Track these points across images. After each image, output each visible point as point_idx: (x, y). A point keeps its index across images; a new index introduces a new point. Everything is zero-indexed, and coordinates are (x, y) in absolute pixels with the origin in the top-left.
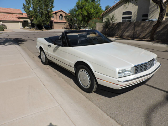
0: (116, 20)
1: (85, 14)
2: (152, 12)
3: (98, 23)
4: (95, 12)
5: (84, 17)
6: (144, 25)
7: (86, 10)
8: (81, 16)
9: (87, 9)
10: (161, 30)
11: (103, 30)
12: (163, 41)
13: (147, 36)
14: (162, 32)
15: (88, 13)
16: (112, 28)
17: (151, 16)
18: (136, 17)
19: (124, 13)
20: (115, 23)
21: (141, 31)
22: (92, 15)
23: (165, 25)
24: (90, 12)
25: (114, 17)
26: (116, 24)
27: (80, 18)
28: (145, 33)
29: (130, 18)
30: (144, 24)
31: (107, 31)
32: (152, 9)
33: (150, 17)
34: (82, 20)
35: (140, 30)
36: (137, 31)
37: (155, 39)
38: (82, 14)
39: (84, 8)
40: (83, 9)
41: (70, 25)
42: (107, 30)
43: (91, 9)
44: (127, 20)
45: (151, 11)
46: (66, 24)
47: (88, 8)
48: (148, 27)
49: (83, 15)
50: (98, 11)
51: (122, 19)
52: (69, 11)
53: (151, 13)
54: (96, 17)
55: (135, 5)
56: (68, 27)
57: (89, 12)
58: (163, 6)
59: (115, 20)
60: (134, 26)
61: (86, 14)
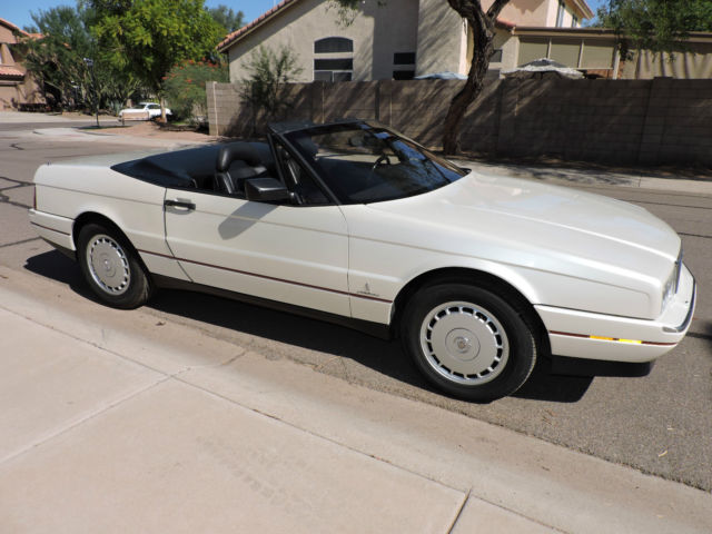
0: (299, 70)
1: (142, 40)
2: (430, 46)
3: (215, 83)
4: (186, 31)
5: (135, 53)
6: (414, 95)
7: (142, 19)
8: (121, 47)
9: (148, 18)
10: (476, 114)
11: (242, 115)
12: (486, 154)
13: (428, 136)
14: (478, 121)
15: (157, 36)
16: (285, 106)
17: (427, 63)
18: (370, 62)
19: (321, 45)
20: (294, 85)
21: (406, 118)
22: (174, 46)
23: (487, 94)
24: (165, 33)
25: (289, 59)
26: (300, 88)
27: (119, 59)
28: (420, 124)
29: (348, 64)
30: (413, 89)
31: (263, 117)
32: (431, 35)
33: (423, 65)
34: (128, 69)
35: (399, 113)
36: (388, 117)
37: (459, 149)
38: (122, 39)
39: (134, 13)
40: (129, 14)
41: (45, 89)
42: (260, 114)
43: (165, 16)
44: (334, 71)
45: (423, 41)
46: (21, 87)
47: (154, 15)
48: (429, 102)
49: (128, 46)
50: (200, 27)
51: (316, 68)
52: (35, 19)
53: (426, 49)
54: (195, 54)
55: (362, 13)
56: (39, 100)
57: (162, 29)
58: (484, 27)
59: (294, 73)
60: (374, 96)
61: (148, 40)
